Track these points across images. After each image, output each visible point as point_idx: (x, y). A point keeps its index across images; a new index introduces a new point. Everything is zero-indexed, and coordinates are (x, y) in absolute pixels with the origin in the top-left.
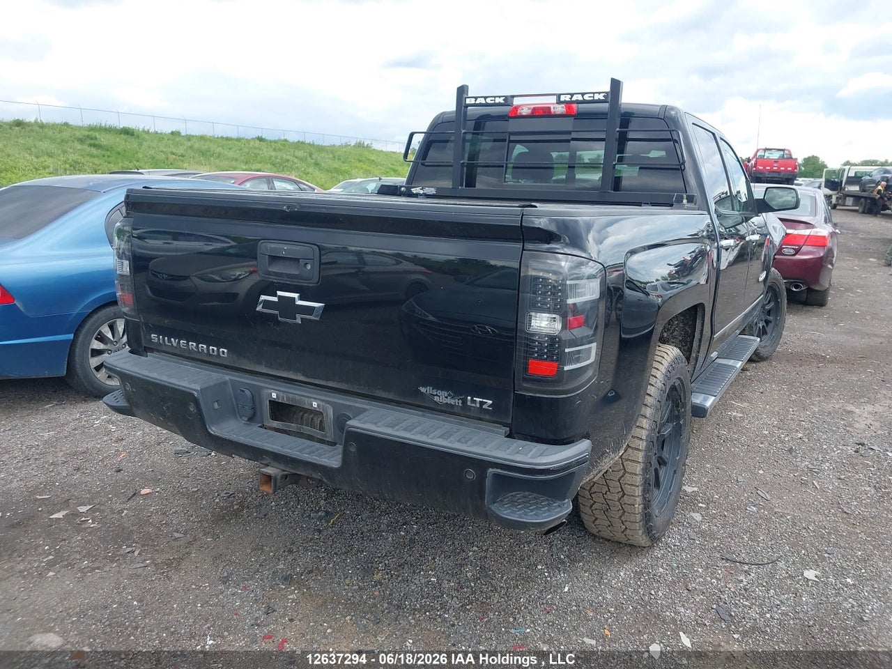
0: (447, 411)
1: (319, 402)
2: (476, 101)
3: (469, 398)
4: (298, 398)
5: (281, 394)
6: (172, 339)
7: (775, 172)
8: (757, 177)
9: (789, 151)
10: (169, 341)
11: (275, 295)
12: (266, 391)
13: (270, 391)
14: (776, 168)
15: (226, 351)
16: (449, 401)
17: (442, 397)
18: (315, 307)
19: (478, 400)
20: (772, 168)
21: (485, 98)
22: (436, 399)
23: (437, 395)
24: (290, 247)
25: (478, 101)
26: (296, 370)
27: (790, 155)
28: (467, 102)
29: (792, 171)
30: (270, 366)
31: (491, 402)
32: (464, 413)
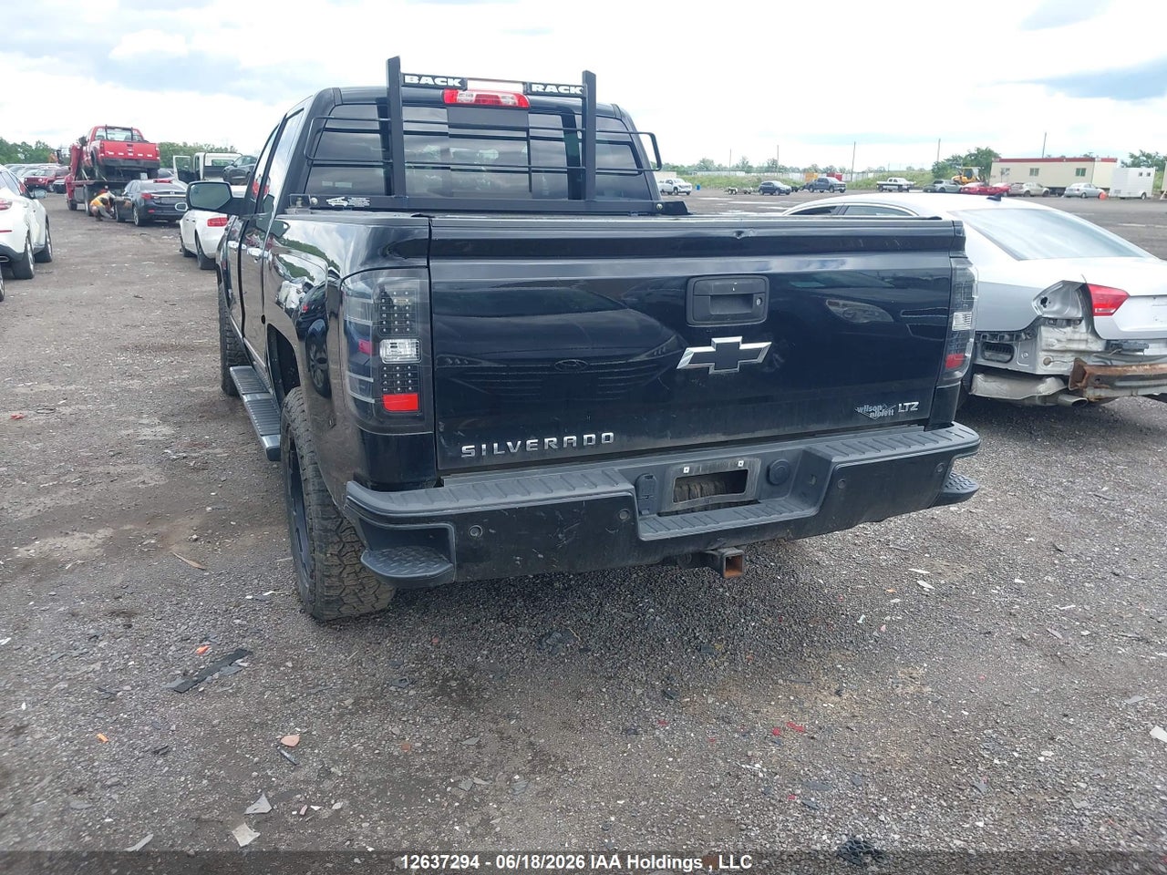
0: (881, 424)
1: (746, 459)
2: (419, 80)
3: (900, 405)
4: (718, 463)
5: (696, 465)
6: (509, 444)
7: (131, 159)
8: (106, 166)
9: (138, 131)
10: (503, 446)
11: (709, 344)
12: (674, 468)
13: (680, 467)
14: (132, 154)
15: (611, 434)
16: (884, 413)
17: (878, 412)
18: (761, 349)
19: (907, 404)
20: (126, 154)
21: (434, 77)
22: (872, 415)
23: (873, 411)
24: (741, 282)
25: (423, 81)
26: (715, 431)
27: (141, 136)
28: (406, 81)
29: (154, 159)
30: (679, 435)
31: (917, 403)
32: (895, 422)
